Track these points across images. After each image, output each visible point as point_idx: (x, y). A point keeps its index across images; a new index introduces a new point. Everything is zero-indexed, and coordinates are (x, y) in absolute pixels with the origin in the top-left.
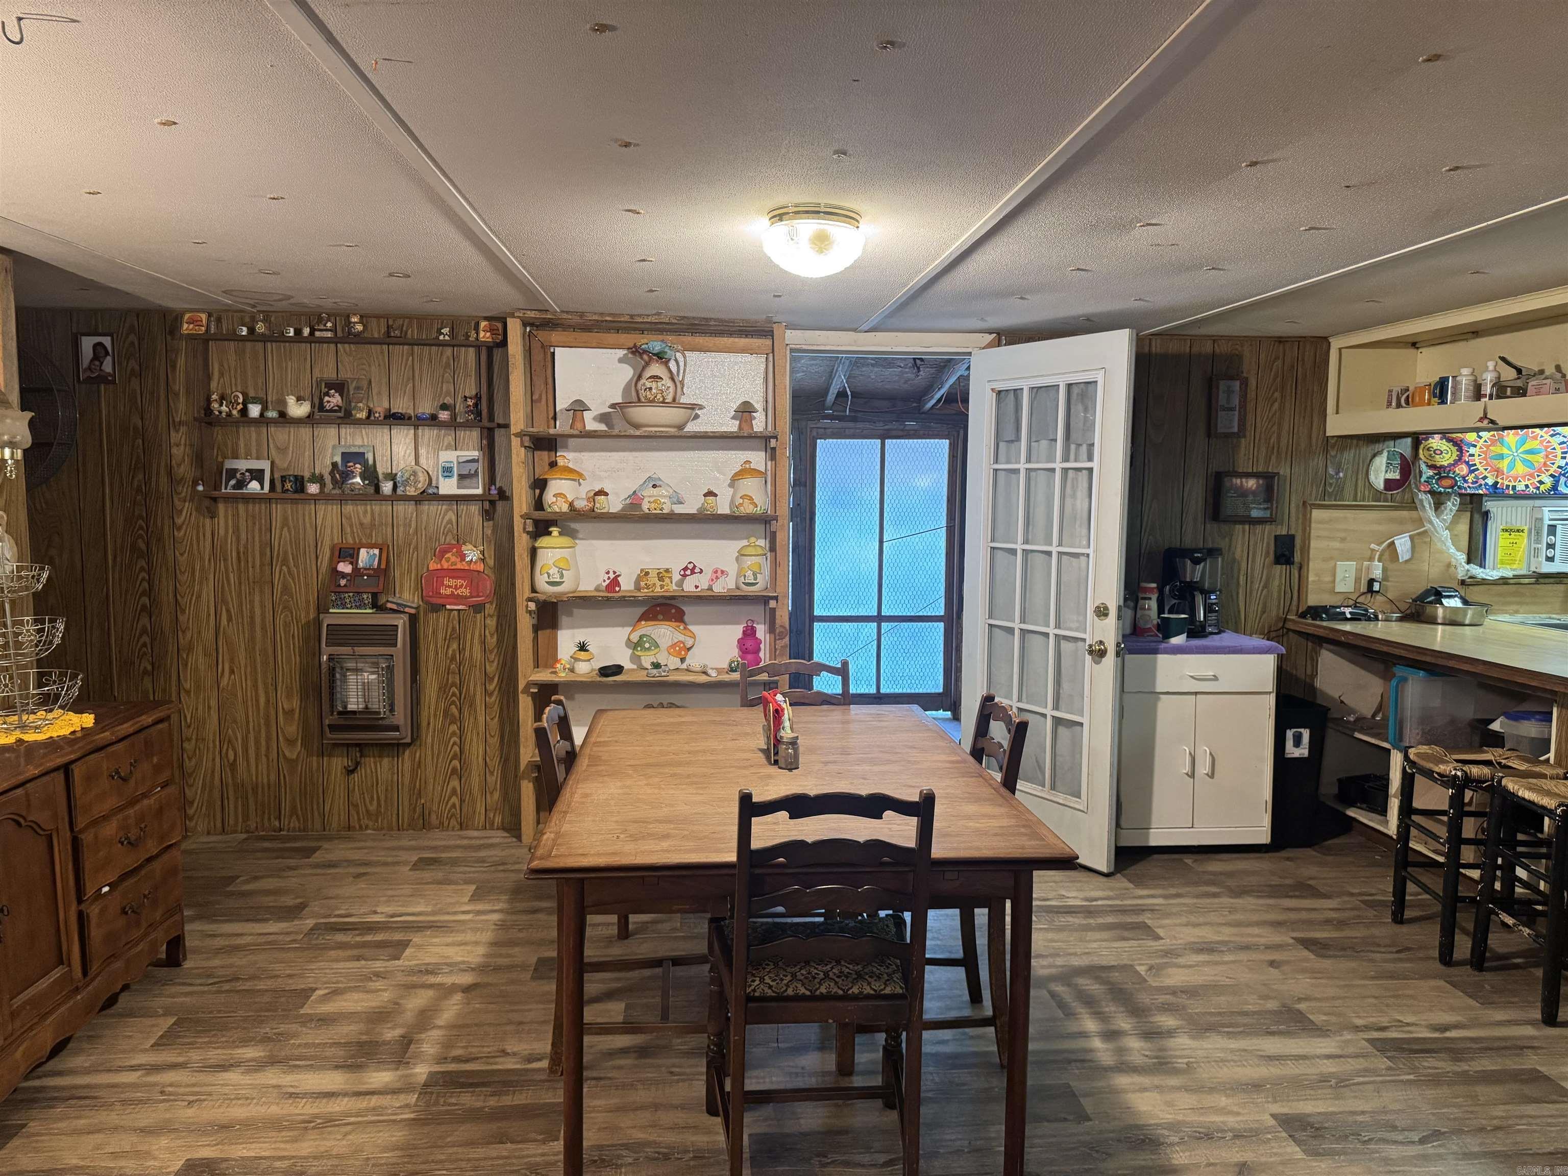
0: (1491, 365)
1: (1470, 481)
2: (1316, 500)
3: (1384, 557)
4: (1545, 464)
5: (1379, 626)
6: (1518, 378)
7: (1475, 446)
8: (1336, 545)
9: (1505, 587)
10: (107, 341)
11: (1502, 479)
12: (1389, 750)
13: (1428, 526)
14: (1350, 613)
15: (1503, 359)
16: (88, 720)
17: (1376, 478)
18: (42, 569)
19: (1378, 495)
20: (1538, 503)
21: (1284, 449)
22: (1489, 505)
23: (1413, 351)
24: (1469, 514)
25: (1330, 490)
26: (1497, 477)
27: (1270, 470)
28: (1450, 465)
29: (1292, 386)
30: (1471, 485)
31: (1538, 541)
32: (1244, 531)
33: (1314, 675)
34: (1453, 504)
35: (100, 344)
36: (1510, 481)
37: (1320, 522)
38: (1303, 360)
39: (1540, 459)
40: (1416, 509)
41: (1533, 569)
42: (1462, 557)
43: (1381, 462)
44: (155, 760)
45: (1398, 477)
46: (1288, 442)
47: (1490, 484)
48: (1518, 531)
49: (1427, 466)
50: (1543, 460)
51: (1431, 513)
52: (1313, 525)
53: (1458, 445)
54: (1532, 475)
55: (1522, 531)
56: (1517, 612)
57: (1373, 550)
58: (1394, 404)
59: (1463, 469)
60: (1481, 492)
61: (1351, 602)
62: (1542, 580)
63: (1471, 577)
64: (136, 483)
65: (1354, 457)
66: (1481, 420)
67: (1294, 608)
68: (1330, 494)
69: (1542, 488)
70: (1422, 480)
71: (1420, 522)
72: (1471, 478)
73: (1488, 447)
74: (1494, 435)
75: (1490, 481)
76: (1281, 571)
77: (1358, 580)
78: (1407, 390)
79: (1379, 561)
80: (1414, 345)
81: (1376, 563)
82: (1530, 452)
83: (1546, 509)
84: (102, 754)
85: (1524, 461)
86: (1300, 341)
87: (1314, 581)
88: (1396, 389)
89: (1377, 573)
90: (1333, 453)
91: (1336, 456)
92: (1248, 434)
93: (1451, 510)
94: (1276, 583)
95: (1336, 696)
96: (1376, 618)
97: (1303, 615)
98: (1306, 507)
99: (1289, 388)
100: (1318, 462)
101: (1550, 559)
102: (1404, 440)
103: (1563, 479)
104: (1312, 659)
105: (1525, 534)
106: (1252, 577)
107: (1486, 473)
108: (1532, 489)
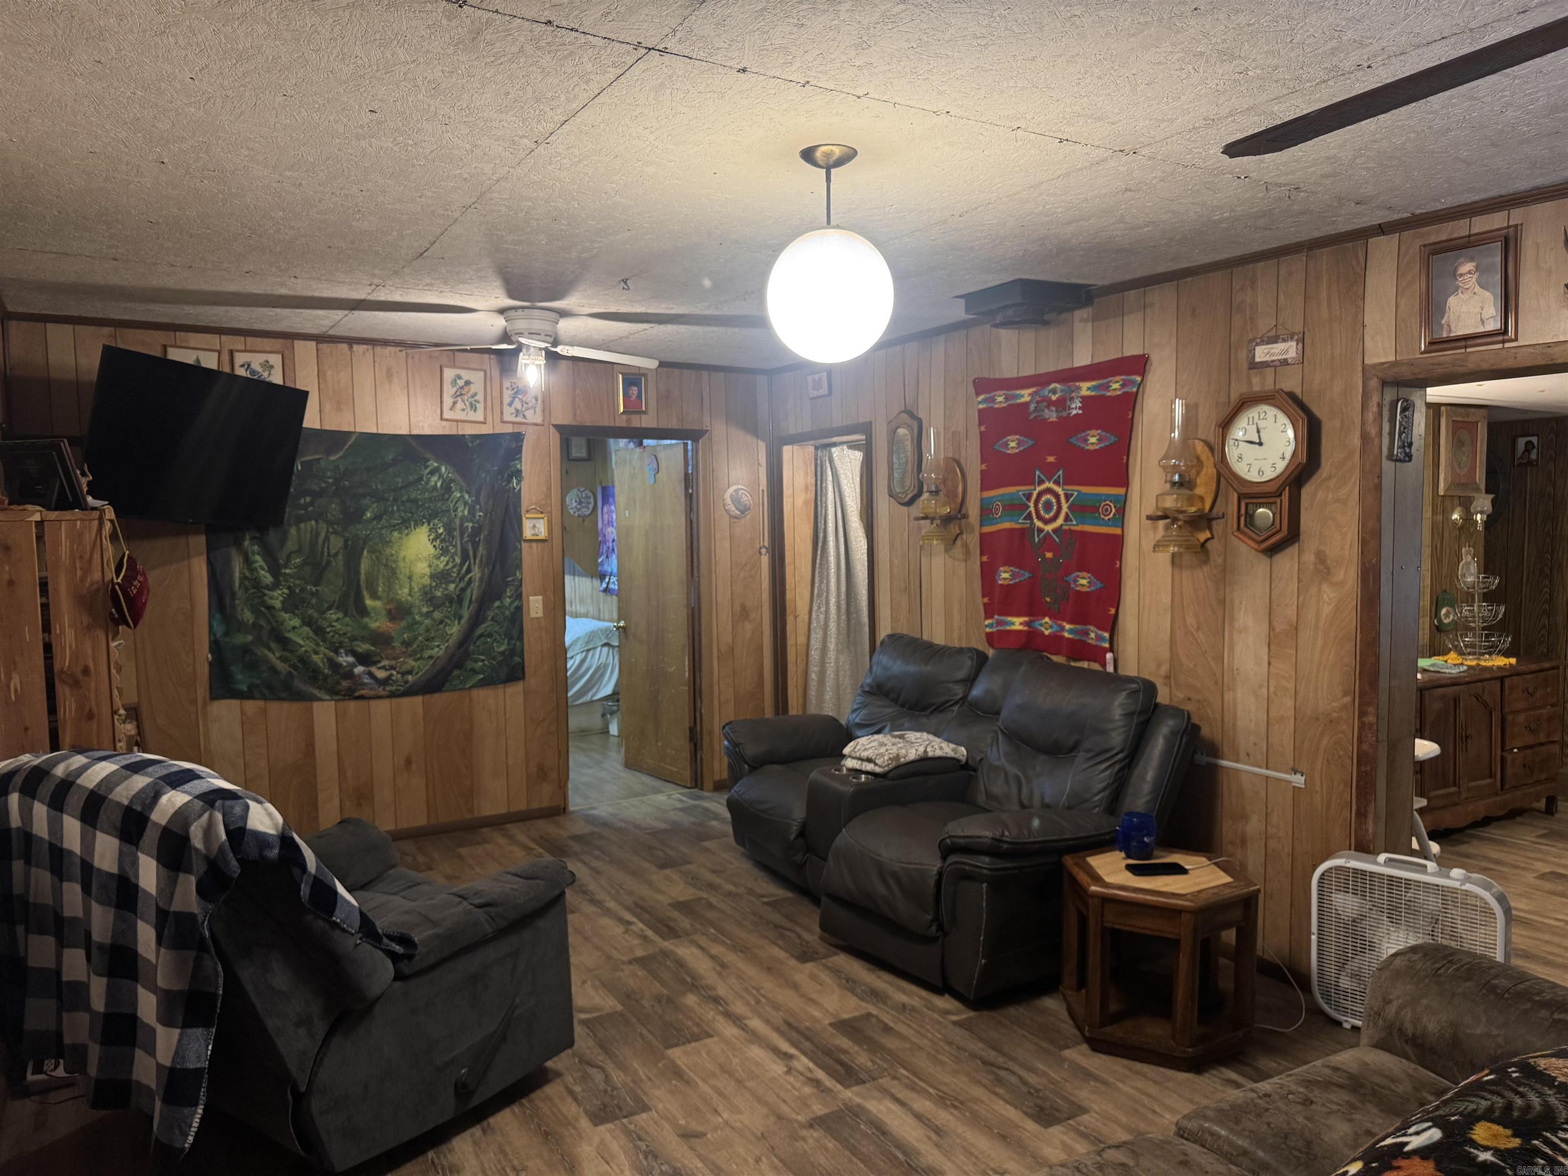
10: (1534, 440)
16: (1513, 661)
18: (1495, 578)
35: (1530, 442)
44: (1549, 690)
64: (1546, 530)
84: (1519, 678)
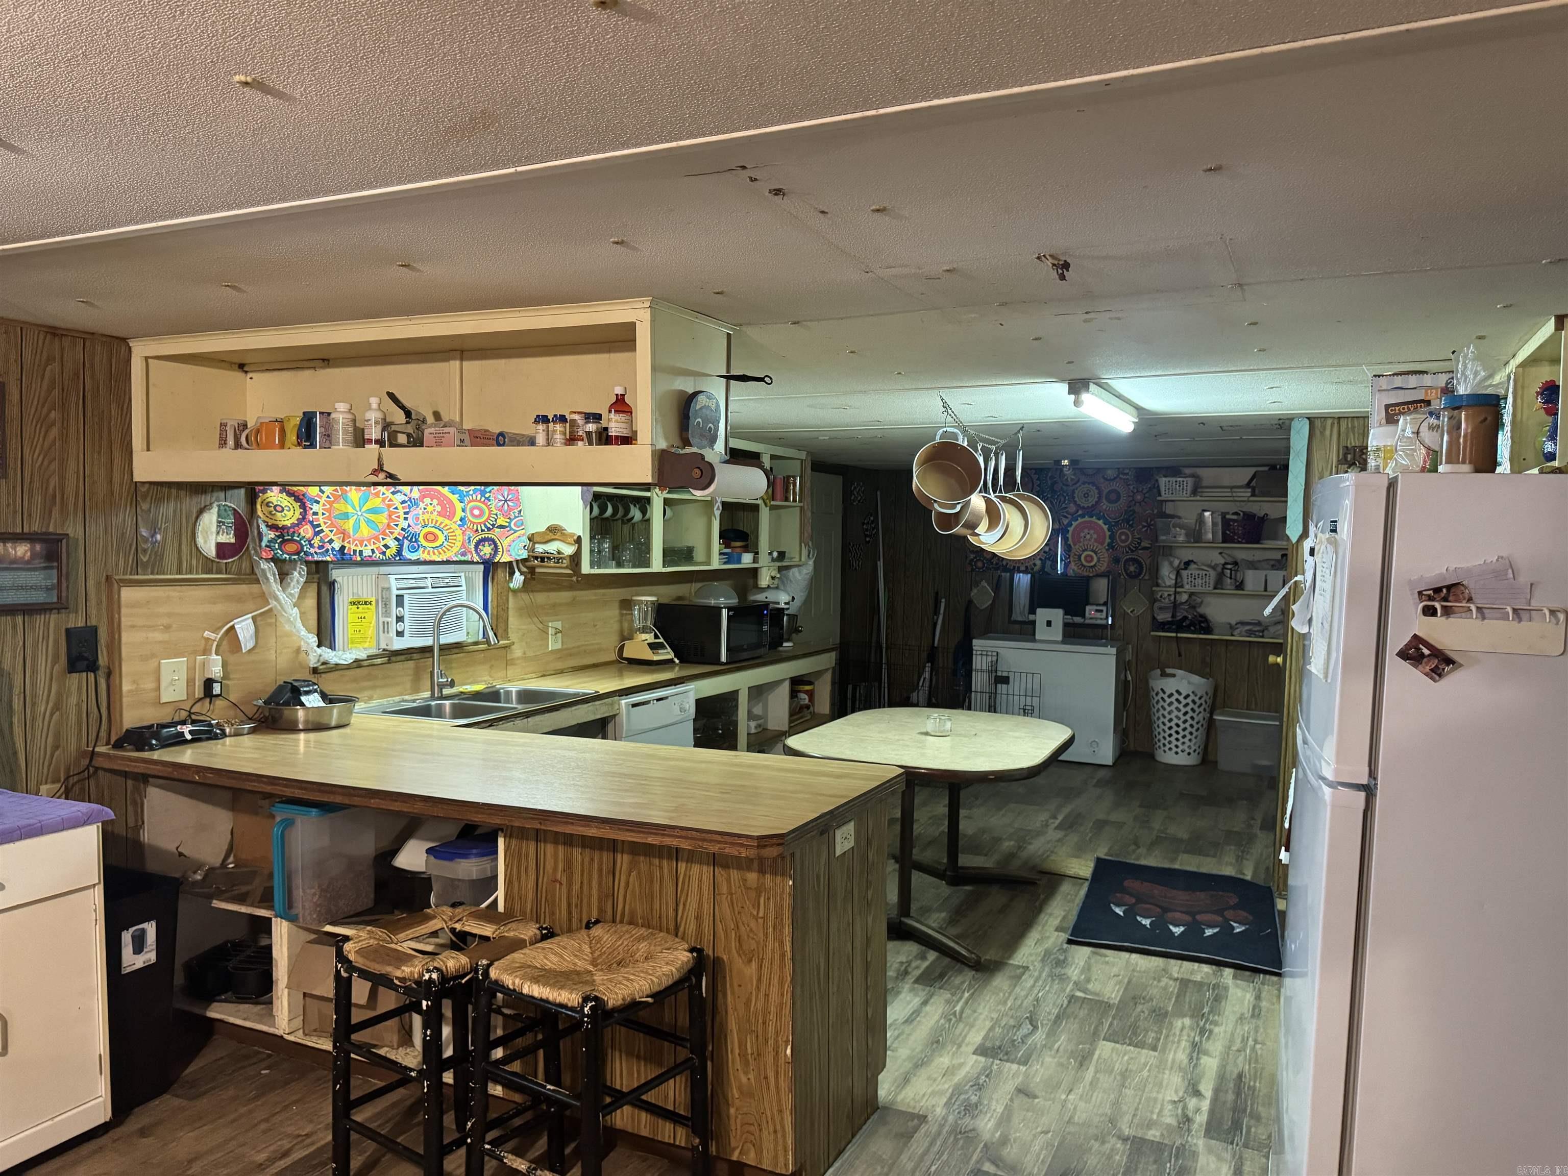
0: (374, 402)
1: (316, 545)
2: (125, 573)
3: (222, 648)
4: (389, 526)
5: (228, 743)
6: (408, 423)
7: (318, 502)
8: (158, 636)
9: (358, 670)
11: (349, 542)
12: (270, 919)
13: (273, 603)
14: (190, 732)
15: (391, 396)
17: (205, 542)
19: (208, 565)
20: (384, 569)
21: (72, 500)
22: (336, 574)
23: (239, 375)
24: (315, 586)
25: (145, 560)
26: (343, 541)
27: (51, 530)
28: (293, 525)
29: (77, 404)
30: (318, 551)
31: (387, 613)
32: (14, 627)
33: (139, 825)
34: (300, 573)
36: (356, 545)
37: (135, 605)
38: (92, 366)
39: (383, 519)
40: (257, 581)
41: (383, 646)
42: (313, 640)
43: (210, 519)
45: (233, 541)
46: (77, 487)
47: (337, 549)
48: (366, 603)
49: (267, 526)
50: (386, 521)
51: (275, 587)
52: (124, 611)
53: (300, 499)
54: (377, 538)
55: (370, 603)
56: (371, 698)
57: (207, 639)
58: (231, 442)
59: (306, 531)
60: (328, 559)
61: (184, 714)
62: (393, 659)
63: (324, 663)
65: (175, 511)
66: (375, 472)
67: (103, 734)
68: (145, 566)
69: (388, 553)
70: (263, 544)
71: (263, 598)
72: (316, 542)
73: (331, 503)
74: (336, 490)
75: (337, 545)
76: (80, 683)
77: (190, 682)
78: (245, 426)
79: (217, 654)
80: (241, 367)
81: (214, 657)
82: (374, 511)
83: (392, 578)
85: (368, 522)
86: (87, 337)
87: (129, 691)
88: (232, 424)
89: (216, 671)
90: (145, 506)
91: (150, 510)
92: (11, 472)
93: (298, 581)
94: (73, 700)
95: (172, 847)
96: (224, 735)
97: (118, 745)
98: (111, 584)
99: (73, 406)
100: (123, 518)
101: (400, 634)
102: (236, 491)
103: (406, 543)
104: (135, 803)
105: (373, 607)
106: (34, 696)
107: (332, 536)
108: (378, 556)
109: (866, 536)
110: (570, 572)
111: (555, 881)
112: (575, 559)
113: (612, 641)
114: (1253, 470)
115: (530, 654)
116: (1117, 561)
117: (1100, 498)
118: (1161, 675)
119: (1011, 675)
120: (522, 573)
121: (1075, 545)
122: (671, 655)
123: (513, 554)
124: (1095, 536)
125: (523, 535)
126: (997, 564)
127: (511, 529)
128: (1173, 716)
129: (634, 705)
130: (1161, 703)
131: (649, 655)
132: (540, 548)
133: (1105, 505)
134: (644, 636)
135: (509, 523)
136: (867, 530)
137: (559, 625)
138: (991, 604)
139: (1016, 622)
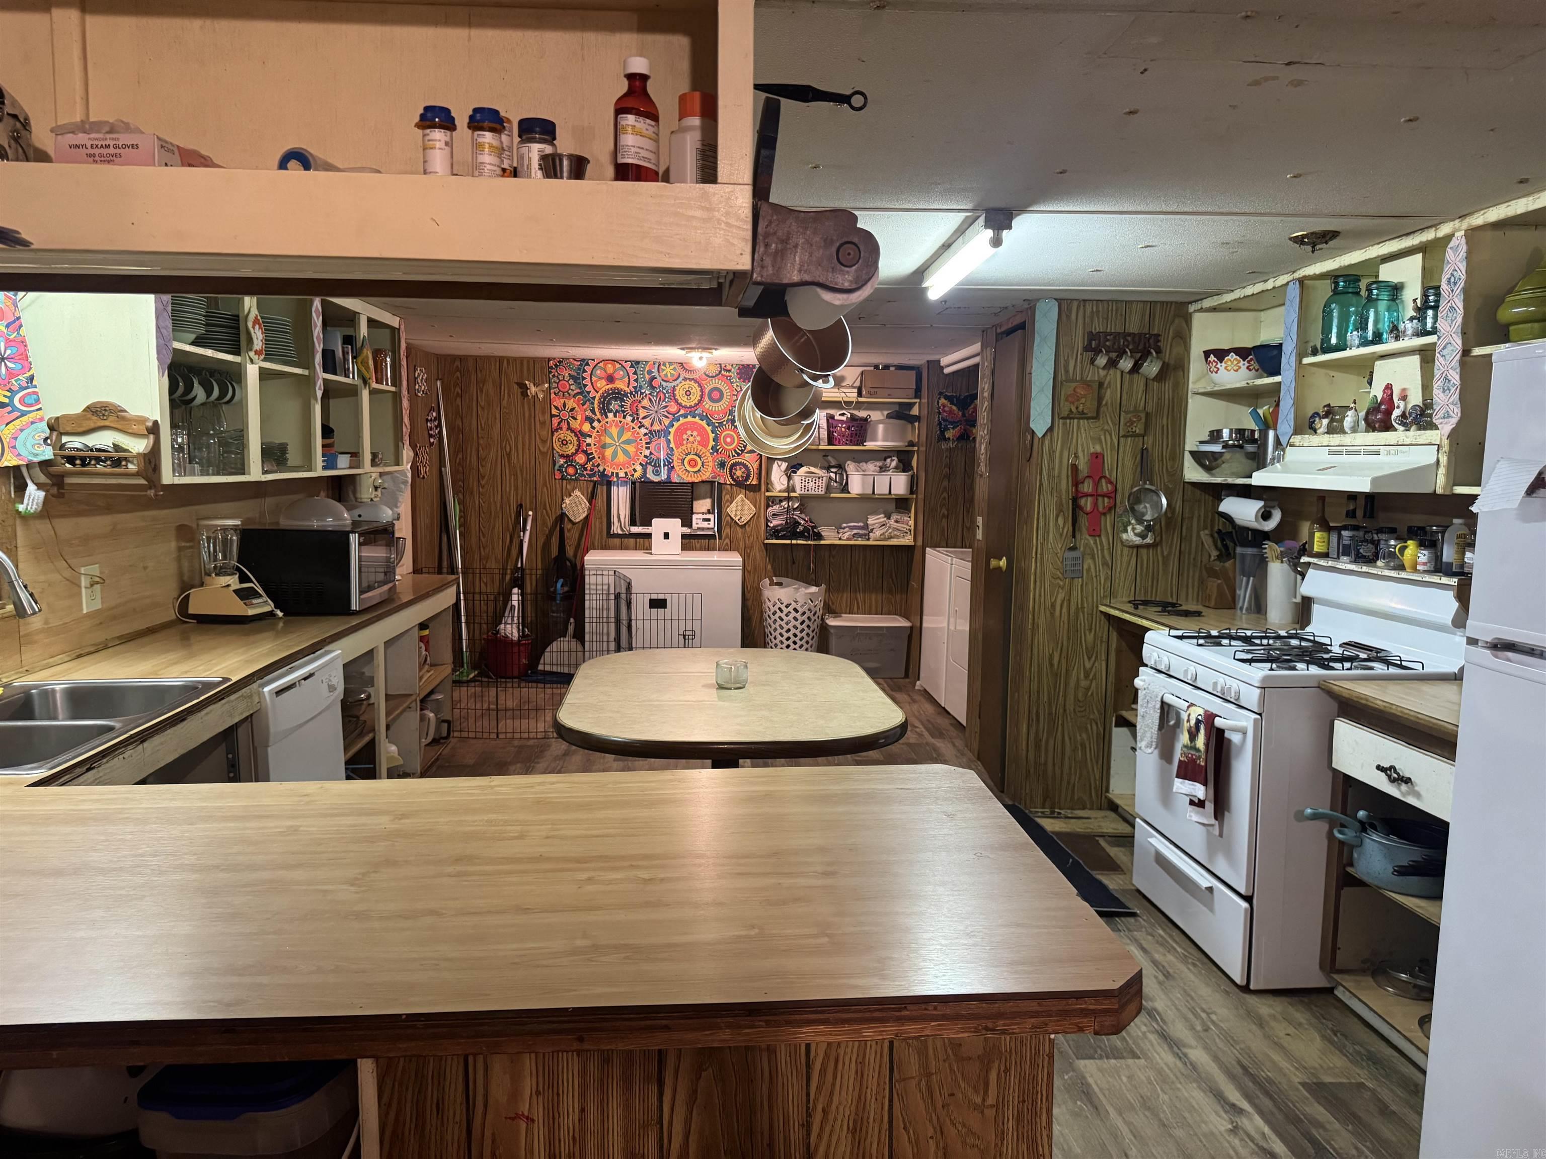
109: (431, 436)
110: (143, 482)
111: (517, 1117)
112: (152, 459)
113: (168, 591)
114: (861, 369)
115: (55, 622)
116: (722, 465)
117: (702, 396)
118: (770, 585)
119: (668, 597)
120: (40, 486)
121: (677, 448)
122: (269, 606)
123: (24, 453)
124: (698, 438)
125: (41, 419)
126: (592, 470)
127: (15, 409)
128: (790, 626)
129: (279, 692)
130: (779, 614)
131: (238, 608)
132: (74, 442)
133: (707, 404)
134: (224, 580)
135: (11, 398)
136: (431, 429)
137: (95, 569)
138: (587, 516)
139: (617, 536)
